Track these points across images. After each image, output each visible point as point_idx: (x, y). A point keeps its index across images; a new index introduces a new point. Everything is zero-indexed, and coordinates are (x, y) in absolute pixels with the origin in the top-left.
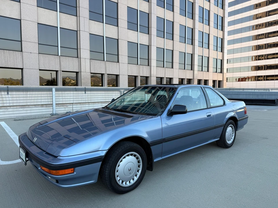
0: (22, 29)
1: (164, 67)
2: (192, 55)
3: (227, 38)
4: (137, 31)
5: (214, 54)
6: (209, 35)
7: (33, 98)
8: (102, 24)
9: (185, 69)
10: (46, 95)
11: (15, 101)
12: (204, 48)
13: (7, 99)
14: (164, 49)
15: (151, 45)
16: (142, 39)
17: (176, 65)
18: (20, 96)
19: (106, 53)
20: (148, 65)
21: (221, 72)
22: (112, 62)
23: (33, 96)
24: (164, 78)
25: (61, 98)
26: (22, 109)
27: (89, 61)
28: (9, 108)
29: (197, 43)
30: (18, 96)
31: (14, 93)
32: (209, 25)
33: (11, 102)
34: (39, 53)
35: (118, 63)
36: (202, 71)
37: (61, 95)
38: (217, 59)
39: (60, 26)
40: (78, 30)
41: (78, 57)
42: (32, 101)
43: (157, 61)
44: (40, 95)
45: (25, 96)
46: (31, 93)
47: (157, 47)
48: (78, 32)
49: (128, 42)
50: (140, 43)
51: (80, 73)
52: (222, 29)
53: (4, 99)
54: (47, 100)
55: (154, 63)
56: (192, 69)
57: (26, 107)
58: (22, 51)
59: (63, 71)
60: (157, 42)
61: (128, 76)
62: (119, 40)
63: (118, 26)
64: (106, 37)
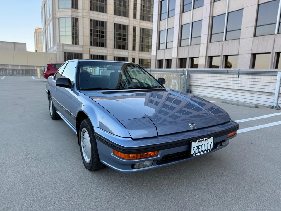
7: (260, 84)
11: (243, 85)
13: (238, 82)
18: (249, 80)
23: (262, 80)
26: (249, 95)
28: (238, 91)
31: (244, 76)
33: (240, 85)
42: (259, 87)
44: (269, 81)
45: (253, 80)
46: (260, 77)
53: (235, 82)
57: (254, 93)
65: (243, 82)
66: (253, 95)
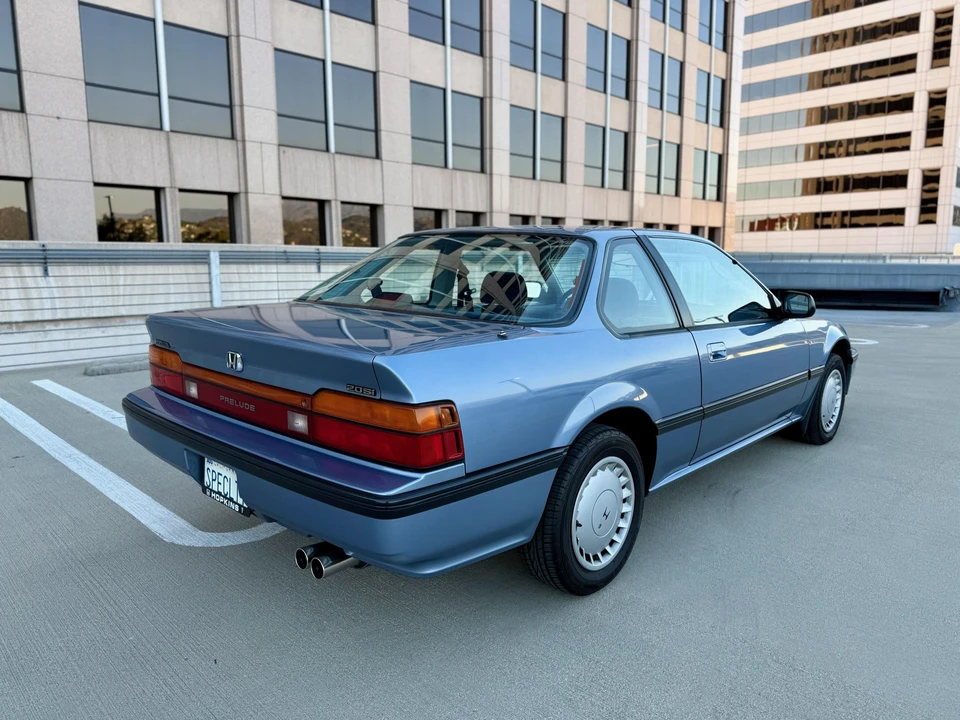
0: (19, 22)
1: (534, 177)
2: (626, 135)
3: (740, 77)
4: (444, 43)
5: (698, 136)
6: (682, 65)
7: (137, 290)
8: (317, 11)
9: (603, 186)
10: (184, 279)
11: (73, 303)
12: (665, 113)
13: (45, 293)
14: (535, 112)
15: (491, 97)
16: (460, 72)
17: (575, 171)
18: (92, 281)
19: (335, 124)
20: (483, 171)
21: (720, 196)
22: (357, 158)
23: (139, 280)
24: (534, 217)
25: (235, 287)
26: (97, 332)
27: (276, 153)
28: (49, 327)
29: (643, 93)
30: (82, 282)
31: (69, 270)
32: (683, 29)
33: (58, 303)
34: (89, 121)
35: (378, 161)
36: (658, 192)
37: (235, 278)
38: (706, 153)
39: (163, 16)
40: (233, 32)
41: (233, 137)
42: (135, 300)
43: (511, 154)
44: (161, 280)
46: (130, 269)
47: (512, 105)
48: (233, 40)
49: (412, 81)
50: (456, 89)
51: (242, 196)
52: (726, 47)
53: (34, 294)
54: (186, 298)
55: (501, 161)
56: (625, 188)
57: (113, 322)
58: (22, 110)
59: (181, 190)
60: (511, 86)
61: (415, 208)
62: (382, 77)
63: (374, 22)
64: (333, 63)
65: (72, 292)
66: (111, 331)
